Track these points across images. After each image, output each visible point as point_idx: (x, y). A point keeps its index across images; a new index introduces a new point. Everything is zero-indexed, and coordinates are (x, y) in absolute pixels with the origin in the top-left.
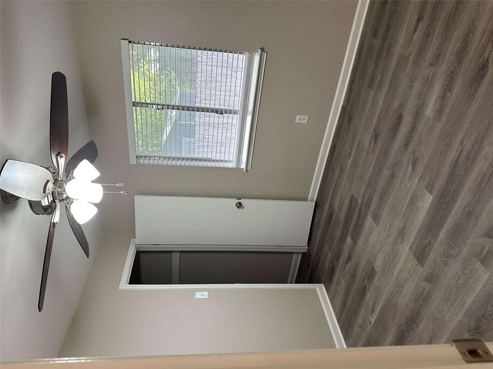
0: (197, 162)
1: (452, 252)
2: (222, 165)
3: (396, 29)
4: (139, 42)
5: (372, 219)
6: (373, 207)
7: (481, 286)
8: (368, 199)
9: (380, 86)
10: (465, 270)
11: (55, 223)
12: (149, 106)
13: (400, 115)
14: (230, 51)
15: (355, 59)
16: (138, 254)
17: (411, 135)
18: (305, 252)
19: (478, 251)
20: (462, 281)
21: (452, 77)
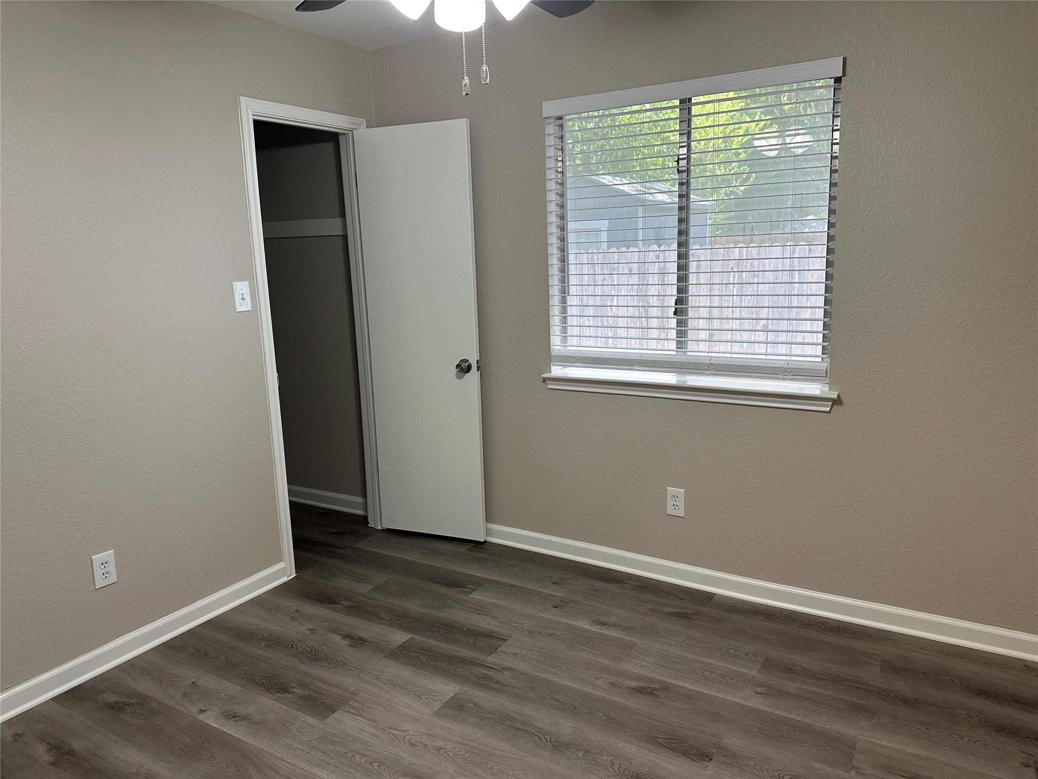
0: (559, 260)
2: (555, 321)
3: (913, 727)
4: (839, 102)
5: (451, 697)
6: (481, 697)
8: (498, 682)
9: (772, 692)
12: (685, 138)
13: (707, 756)
14: (828, 323)
15: (825, 620)
16: (332, 138)
18: (368, 524)
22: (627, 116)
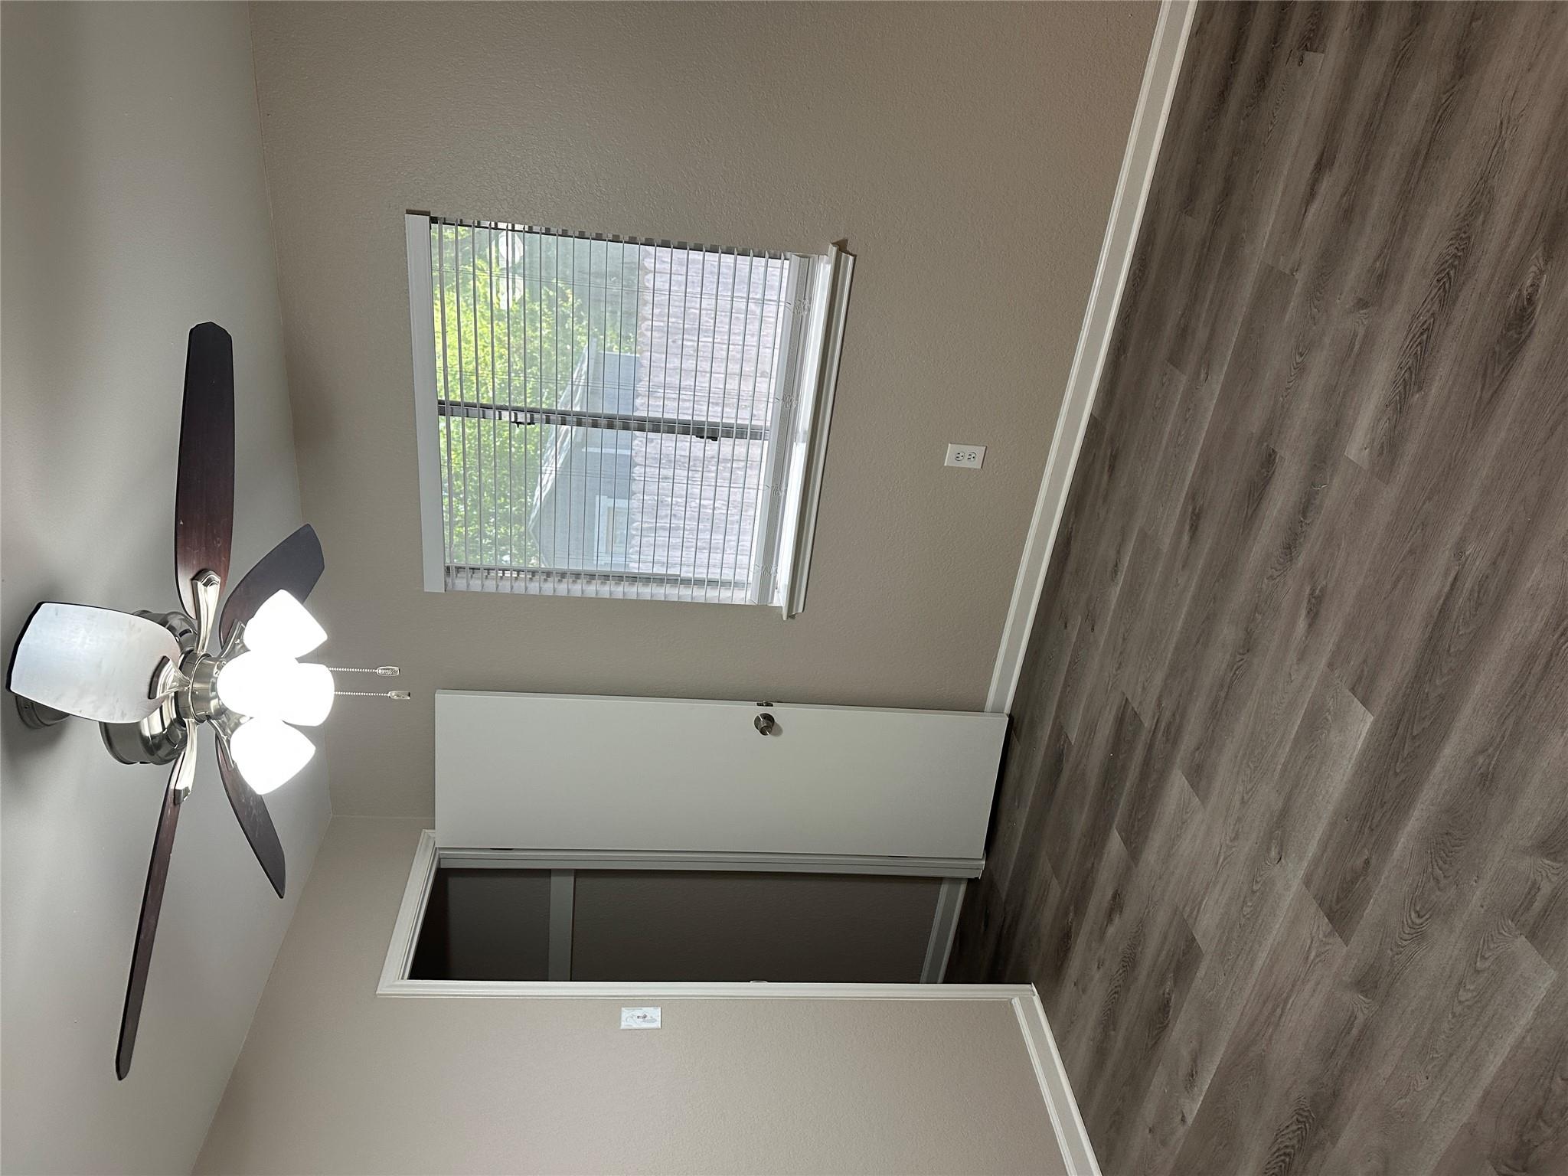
0: (633, 584)
1: (1435, 900)
2: (712, 595)
3: (1254, 189)
4: (461, 221)
5: (1187, 779)
6: (1189, 740)
7: (1530, 1014)
8: (1174, 715)
9: (1207, 360)
10: (1479, 959)
11: (179, 791)
12: (489, 413)
13: (1270, 455)
15: (1130, 275)
16: (443, 878)
17: (1302, 519)
18: (978, 878)
19: (1519, 900)
20: (1470, 995)
21: (1424, 346)
22: (453, 457)
